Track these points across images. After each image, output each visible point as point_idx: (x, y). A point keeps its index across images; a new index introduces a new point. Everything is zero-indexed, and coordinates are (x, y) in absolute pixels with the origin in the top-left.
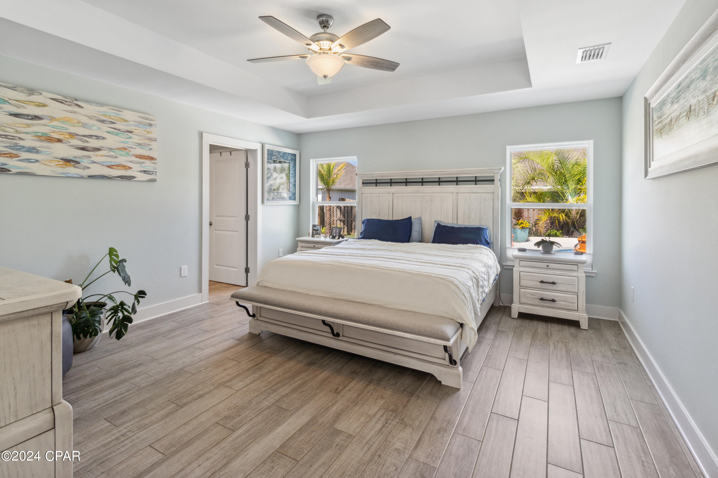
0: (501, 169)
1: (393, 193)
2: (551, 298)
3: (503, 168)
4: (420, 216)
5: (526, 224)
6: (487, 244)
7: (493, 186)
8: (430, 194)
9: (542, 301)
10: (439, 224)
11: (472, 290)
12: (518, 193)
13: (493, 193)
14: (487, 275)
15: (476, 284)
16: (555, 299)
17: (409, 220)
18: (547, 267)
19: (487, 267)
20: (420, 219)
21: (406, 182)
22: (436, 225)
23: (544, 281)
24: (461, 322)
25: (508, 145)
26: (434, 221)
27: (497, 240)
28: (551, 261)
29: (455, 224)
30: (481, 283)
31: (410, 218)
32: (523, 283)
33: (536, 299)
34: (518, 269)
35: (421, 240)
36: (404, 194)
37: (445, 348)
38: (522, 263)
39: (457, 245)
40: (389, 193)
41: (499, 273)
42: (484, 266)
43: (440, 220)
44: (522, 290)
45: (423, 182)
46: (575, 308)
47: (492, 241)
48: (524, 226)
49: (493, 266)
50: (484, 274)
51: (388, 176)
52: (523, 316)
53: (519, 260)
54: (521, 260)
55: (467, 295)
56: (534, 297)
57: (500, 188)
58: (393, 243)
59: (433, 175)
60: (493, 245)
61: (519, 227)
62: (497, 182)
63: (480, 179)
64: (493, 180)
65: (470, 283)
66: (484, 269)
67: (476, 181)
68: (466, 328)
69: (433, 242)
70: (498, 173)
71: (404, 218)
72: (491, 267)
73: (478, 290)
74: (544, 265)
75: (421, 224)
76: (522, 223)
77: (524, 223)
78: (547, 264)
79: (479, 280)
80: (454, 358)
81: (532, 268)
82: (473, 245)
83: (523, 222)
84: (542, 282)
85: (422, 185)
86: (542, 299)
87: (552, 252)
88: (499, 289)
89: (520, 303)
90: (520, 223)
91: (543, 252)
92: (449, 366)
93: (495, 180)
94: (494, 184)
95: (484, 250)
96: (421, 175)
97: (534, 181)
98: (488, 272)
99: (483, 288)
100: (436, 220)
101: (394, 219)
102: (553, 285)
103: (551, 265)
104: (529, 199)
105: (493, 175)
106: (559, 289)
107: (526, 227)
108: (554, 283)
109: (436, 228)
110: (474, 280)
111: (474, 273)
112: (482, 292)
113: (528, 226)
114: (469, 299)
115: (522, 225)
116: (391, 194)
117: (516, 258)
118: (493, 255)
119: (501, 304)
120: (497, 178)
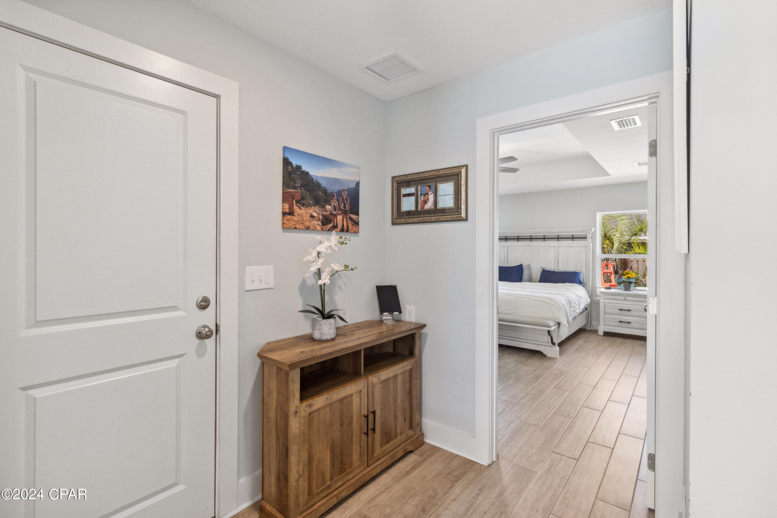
0: (592, 230)
1: (508, 247)
2: (628, 321)
3: (594, 229)
4: (529, 264)
5: (632, 275)
6: (580, 283)
7: (586, 242)
8: (537, 248)
9: (621, 323)
10: (544, 270)
11: (566, 306)
12: (624, 244)
13: (586, 247)
14: (578, 301)
15: (568, 304)
16: (630, 321)
17: (521, 267)
18: (625, 300)
19: (578, 297)
20: (529, 266)
21: (518, 239)
22: (542, 270)
23: (623, 309)
24: (558, 321)
25: (598, 212)
26: (540, 267)
27: (589, 281)
28: (627, 295)
29: (556, 270)
30: (573, 304)
31: (521, 266)
32: (608, 310)
33: (617, 322)
34: (604, 301)
35: (530, 280)
36: (516, 248)
37: (549, 332)
38: (607, 297)
39: (558, 284)
40: (504, 247)
41: (588, 303)
42: (576, 296)
43: (545, 267)
44: (606, 315)
45: (531, 239)
46: (645, 328)
47: (585, 282)
48: (630, 276)
49: (583, 297)
50: (576, 300)
51: (504, 234)
52: (607, 334)
53: (604, 294)
54: (605, 294)
55: (562, 308)
56: (615, 320)
57: (591, 243)
58: (509, 283)
59: (539, 233)
60: (586, 284)
61: (625, 277)
62: (589, 238)
63: (576, 237)
64: (586, 238)
65: (565, 302)
66: (576, 298)
67: (573, 238)
68: (562, 326)
69: (539, 282)
70: (590, 232)
71: (516, 265)
72: (581, 297)
73: (570, 308)
74: (623, 298)
75: (530, 270)
76: (627, 274)
77: (630, 273)
78: (625, 297)
79: (571, 302)
80: (554, 341)
81: (613, 300)
82: (569, 284)
83: (628, 272)
84: (621, 310)
85: (531, 241)
86: (621, 322)
87: (631, 290)
88: (591, 317)
89: (605, 325)
90: (625, 273)
91: (623, 289)
92: (551, 346)
93: (587, 238)
94: (586, 240)
95: (577, 287)
96: (530, 234)
97: (642, 232)
98: (579, 300)
99: (574, 308)
100: (542, 266)
101: (508, 266)
102: (629, 312)
103: (628, 298)
104: (637, 250)
105: (586, 234)
106: (633, 314)
107: (632, 277)
108: (629, 310)
109: (542, 272)
110: (567, 301)
111: (568, 298)
112: (573, 311)
113: (634, 276)
114: (563, 310)
115: (627, 275)
116: (506, 247)
117: (602, 293)
118: (584, 291)
119: (592, 329)
120: (589, 236)
